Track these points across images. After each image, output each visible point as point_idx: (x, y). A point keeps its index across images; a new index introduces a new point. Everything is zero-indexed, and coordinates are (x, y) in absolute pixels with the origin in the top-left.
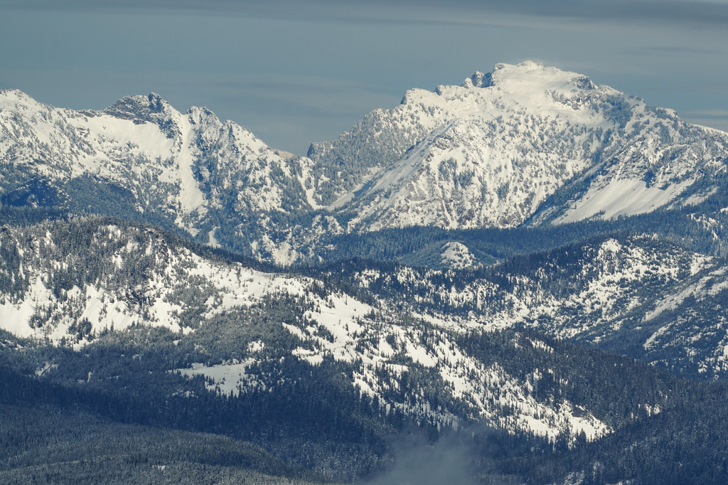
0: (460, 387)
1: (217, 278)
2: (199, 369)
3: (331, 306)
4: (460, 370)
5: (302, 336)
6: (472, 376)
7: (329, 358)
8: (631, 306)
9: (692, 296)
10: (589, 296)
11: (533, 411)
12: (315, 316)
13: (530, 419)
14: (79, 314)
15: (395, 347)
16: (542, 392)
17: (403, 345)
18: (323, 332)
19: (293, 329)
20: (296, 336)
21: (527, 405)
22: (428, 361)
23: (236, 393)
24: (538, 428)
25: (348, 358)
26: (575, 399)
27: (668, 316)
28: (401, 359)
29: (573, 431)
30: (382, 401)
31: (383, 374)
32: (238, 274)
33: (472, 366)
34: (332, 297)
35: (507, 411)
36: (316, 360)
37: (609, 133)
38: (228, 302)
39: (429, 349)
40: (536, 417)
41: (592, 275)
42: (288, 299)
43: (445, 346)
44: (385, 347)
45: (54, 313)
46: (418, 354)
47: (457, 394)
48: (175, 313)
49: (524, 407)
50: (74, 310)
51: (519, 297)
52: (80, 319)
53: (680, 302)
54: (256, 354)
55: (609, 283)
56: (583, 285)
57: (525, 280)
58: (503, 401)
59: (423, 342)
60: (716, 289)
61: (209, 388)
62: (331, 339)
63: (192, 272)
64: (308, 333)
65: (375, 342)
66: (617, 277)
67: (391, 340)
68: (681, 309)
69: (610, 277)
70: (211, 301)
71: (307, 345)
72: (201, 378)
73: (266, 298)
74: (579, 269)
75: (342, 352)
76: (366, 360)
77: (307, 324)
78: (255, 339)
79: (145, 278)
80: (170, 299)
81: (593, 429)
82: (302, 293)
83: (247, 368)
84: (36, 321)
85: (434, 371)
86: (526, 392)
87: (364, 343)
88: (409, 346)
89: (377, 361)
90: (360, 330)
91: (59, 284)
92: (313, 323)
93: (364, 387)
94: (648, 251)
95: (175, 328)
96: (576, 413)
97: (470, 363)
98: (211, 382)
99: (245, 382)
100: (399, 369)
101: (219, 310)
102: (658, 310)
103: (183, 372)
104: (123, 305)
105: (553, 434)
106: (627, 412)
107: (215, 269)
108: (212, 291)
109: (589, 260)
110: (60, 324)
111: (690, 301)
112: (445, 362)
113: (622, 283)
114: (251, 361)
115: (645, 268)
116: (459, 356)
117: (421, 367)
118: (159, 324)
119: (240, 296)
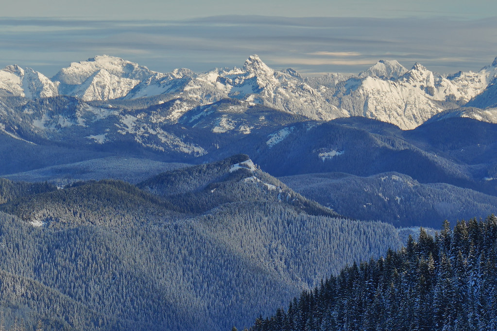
0: (164, 140)
1: (94, 111)
2: (92, 137)
3: (126, 118)
4: (163, 135)
5: (120, 127)
6: (166, 137)
7: (128, 133)
8: (185, 118)
9: (202, 115)
10: (172, 116)
11: (184, 146)
12: (122, 121)
13: (184, 149)
14: (57, 122)
15: (145, 129)
16: (185, 141)
17: (147, 129)
18: (125, 125)
19: (117, 125)
20: (118, 127)
21: (182, 144)
22: (154, 133)
23: (103, 143)
24: (186, 150)
25: (132, 132)
26: (195, 142)
27: (196, 121)
28: (147, 132)
29: (195, 151)
30: (143, 144)
31: (142, 137)
32: (100, 110)
33: (166, 134)
34: (126, 115)
35: (177, 146)
36: (124, 133)
37: (128, 74)
38: (98, 118)
39: (154, 130)
40: (185, 147)
41: (173, 110)
42: (115, 116)
43: (158, 129)
44: (142, 129)
45: (51, 122)
46: (151, 131)
47: (163, 142)
48: (84, 121)
49: (182, 145)
50: (56, 121)
51: (153, 117)
52: (58, 124)
53: (199, 117)
54: (108, 132)
55: (178, 112)
56: (171, 113)
57: (155, 112)
58: (175, 143)
59: (152, 128)
60: (209, 113)
61: (96, 142)
62: (128, 128)
63: (88, 110)
64: (121, 126)
65: (139, 128)
66: (180, 110)
67: (143, 128)
68: (200, 119)
69: (178, 111)
70: (93, 118)
71: (122, 129)
72: (93, 139)
73: (109, 116)
74: (169, 108)
75: (131, 130)
76: (138, 133)
77: (120, 123)
78: (107, 128)
79: (75, 112)
80: (82, 117)
81: (200, 150)
82: (118, 115)
83: (105, 136)
84: (46, 125)
85: (156, 135)
86: (181, 141)
87: (137, 128)
88: (149, 129)
89: (140, 133)
90: (135, 125)
91: (51, 114)
92: (122, 123)
93: (138, 140)
94: (188, 103)
95: (84, 126)
96: (196, 146)
97: (166, 133)
98: (96, 140)
99: (105, 140)
100: (147, 135)
101: (96, 120)
102: (193, 120)
103: (88, 137)
104: (69, 119)
105: (190, 152)
106: (210, 146)
107: (94, 109)
108: (94, 115)
109: (172, 106)
110: (53, 125)
111: (202, 117)
112: (159, 133)
113: (181, 112)
114: (106, 134)
115: (187, 108)
116: (162, 131)
117: (153, 135)
118: (80, 125)
119: (102, 116)
